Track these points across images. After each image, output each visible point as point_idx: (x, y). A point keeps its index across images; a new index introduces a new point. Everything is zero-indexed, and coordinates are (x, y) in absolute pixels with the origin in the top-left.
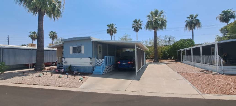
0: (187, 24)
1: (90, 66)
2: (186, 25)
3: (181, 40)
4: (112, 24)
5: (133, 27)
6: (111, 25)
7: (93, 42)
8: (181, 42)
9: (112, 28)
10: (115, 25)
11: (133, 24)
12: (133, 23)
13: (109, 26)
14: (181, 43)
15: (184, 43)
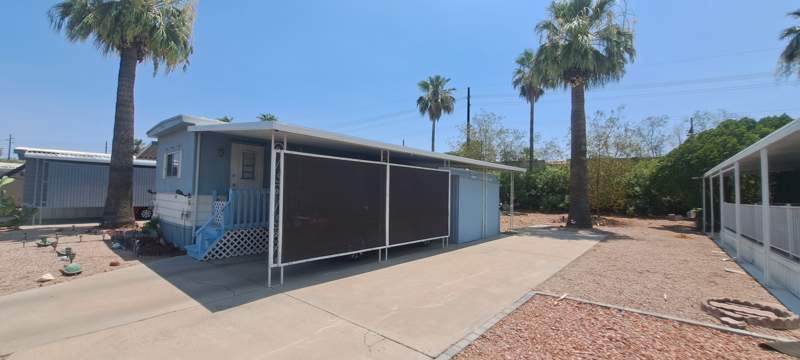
0: (790, 46)
1: (181, 222)
2: (785, 52)
3: (725, 126)
4: (438, 78)
5: (516, 83)
6: (432, 81)
7: (199, 137)
8: (722, 134)
9: (435, 93)
10: (448, 80)
11: (519, 72)
12: (518, 66)
13: (425, 86)
14: (724, 137)
15: (739, 142)
